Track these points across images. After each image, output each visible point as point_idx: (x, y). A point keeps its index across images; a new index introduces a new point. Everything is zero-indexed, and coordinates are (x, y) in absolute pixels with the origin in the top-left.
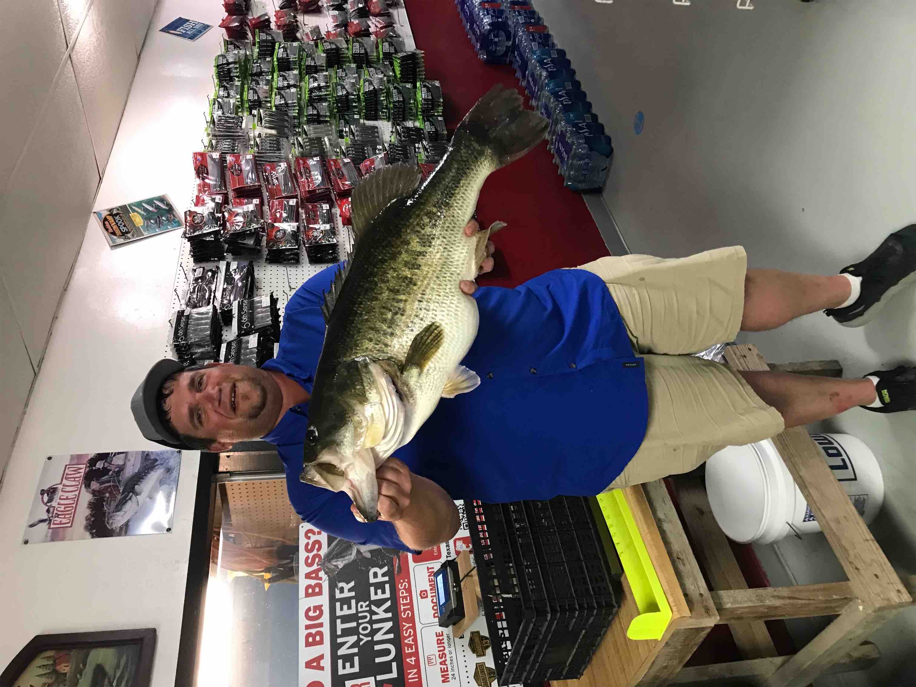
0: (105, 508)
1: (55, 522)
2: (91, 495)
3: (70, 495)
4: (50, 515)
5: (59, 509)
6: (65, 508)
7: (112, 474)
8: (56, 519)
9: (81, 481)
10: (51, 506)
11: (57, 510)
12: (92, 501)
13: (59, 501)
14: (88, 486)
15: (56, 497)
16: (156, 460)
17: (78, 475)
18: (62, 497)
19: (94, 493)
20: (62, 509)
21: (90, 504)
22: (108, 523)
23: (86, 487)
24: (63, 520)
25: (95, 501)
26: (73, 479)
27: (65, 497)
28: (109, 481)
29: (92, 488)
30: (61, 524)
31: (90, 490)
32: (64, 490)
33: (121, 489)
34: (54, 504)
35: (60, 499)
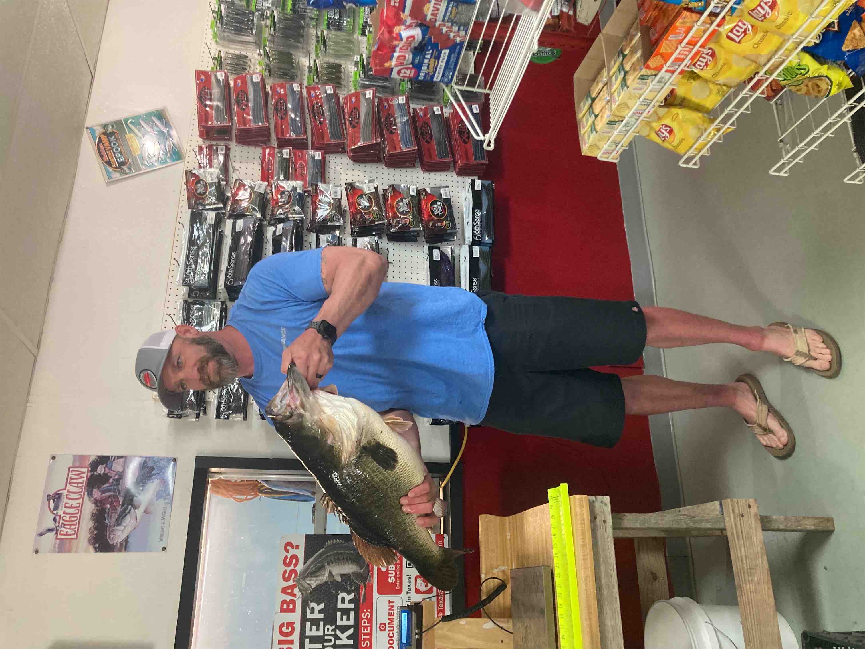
0: (107, 521)
1: (62, 532)
2: (94, 505)
3: (74, 503)
4: (57, 525)
5: (64, 518)
6: (70, 517)
7: (112, 482)
8: (62, 529)
9: (83, 487)
10: (57, 515)
11: (63, 520)
12: (94, 512)
13: (64, 509)
14: (90, 494)
15: (62, 505)
16: (153, 469)
17: (81, 480)
18: (67, 505)
19: (96, 502)
20: (68, 519)
21: (92, 515)
22: (109, 537)
23: (88, 495)
24: (69, 530)
25: (97, 512)
26: (76, 485)
27: (70, 506)
28: (109, 491)
29: (95, 497)
30: (66, 534)
31: (92, 499)
32: (68, 496)
33: (121, 500)
34: (60, 512)
35: (65, 507)
